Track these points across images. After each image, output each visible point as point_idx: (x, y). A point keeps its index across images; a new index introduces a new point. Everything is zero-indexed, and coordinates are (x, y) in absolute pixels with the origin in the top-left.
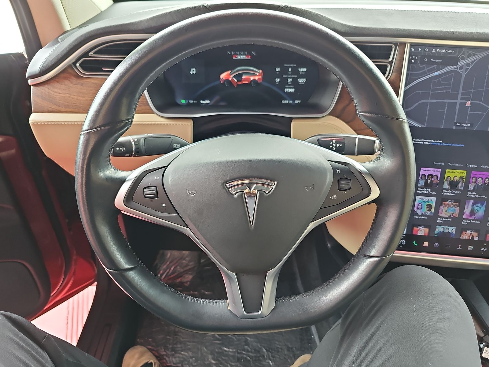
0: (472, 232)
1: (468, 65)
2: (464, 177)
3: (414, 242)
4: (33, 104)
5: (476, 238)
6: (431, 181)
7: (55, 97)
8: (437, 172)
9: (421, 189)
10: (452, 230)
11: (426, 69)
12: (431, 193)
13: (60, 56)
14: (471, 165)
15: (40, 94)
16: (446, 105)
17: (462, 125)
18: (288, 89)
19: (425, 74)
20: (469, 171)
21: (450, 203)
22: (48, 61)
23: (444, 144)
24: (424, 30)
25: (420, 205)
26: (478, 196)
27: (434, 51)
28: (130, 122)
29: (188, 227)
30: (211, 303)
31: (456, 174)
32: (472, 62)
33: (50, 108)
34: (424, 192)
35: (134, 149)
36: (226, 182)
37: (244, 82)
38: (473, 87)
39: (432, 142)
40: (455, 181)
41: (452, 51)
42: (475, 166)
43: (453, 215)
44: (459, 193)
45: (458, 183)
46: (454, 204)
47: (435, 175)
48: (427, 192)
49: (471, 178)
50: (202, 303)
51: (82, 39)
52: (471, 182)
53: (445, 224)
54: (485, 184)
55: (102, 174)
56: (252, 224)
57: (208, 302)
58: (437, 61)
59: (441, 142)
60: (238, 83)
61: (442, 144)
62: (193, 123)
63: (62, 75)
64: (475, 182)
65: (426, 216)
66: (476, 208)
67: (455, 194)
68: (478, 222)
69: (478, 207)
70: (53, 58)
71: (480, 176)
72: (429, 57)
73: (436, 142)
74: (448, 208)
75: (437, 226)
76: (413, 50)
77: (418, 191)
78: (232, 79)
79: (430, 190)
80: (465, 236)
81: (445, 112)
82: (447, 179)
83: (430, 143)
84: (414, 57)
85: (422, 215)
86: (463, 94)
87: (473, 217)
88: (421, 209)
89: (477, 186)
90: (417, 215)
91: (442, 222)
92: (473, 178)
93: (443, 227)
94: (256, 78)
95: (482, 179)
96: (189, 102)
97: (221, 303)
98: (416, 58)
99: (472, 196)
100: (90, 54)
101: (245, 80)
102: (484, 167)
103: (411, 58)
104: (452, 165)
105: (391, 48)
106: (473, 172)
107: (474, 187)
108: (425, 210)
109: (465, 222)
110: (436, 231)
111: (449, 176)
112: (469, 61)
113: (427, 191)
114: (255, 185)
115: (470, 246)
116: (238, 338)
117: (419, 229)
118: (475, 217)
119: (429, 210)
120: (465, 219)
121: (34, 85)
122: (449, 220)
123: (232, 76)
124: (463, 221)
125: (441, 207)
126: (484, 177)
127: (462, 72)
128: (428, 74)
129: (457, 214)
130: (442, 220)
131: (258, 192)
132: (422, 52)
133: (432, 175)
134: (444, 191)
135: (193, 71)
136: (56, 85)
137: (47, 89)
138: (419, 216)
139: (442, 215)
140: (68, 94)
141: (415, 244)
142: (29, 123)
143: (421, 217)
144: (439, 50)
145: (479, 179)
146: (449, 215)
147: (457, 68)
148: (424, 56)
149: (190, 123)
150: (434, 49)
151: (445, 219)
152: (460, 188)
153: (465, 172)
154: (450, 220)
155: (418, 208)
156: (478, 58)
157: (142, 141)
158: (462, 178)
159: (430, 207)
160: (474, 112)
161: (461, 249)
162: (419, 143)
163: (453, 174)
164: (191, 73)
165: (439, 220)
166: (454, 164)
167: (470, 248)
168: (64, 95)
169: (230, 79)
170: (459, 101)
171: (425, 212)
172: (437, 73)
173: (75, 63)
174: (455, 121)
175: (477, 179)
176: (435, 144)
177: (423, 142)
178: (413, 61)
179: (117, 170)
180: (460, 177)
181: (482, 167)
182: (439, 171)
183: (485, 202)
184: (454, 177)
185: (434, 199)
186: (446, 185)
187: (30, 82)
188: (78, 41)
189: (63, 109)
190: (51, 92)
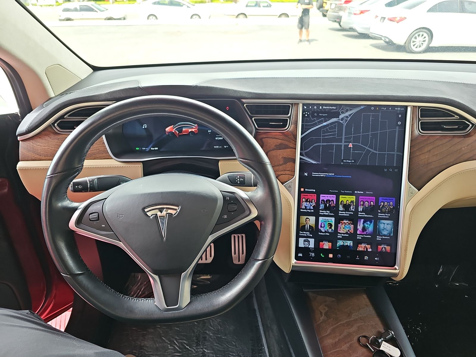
0: (366, 245)
1: (347, 117)
2: (354, 201)
3: (321, 254)
4: (20, 154)
5: (370, 250)
6: (329, 204)
7: (38, 149)
8: (333, 198)
9: (322, 211)
10: (350, 243)
11: (316, 121)
12: (330, 214)
13: (42, 120)
14: (358, 192)
15: (26, 147)
16: (334, 147)
17: (347, 161)
18: (218, 138)
19: (315, 125)
20: (357, 196)
21: (346, 222)
22: (33, 123)
23: (336, 176)
24: (309, 94)
25: (323, 224)
26: (367, 216)
27: (321, 108)
28: (80, 169)
29: (121, 242)
30: (143, 300)
31: (347, 199)
32: (350, 115)
33: (33, 157)
34: (325, 213)
35: (89, 187)
36: (144, 208)
37: (184, 133)
38: (353, 133)
39: (327, 175)
40: (348, 204)
41: (334, 108)
42: (361, 192)
43: (349, 231)
44: (352, 214)
45: (350, 206)
46: (349, 222)
47: (331, 200)
48: (327, 214)
49: (360, 202)
50: (135, 300)
51: (59, 107)
52: (359, 205)
53: (344, 238)
54: (371, 206)
55: (60, 205)
56: (164, 237)
57: (140, 300)
58: (324, 115)
59: (334, 174)
60: (179, 134)
61: (334, 176)
62: (142, 165)
63: (44, 133)
64: (363, 205)
65: (328, 232)
66: (366, 225)
67: (349, 215)
68: (369, 236)
69: (368, 224)
70: (37, 121)
71: (367, 200)
72: (318, 113)
73: (329, 175)
74: (345, 225)
75: (338, 241)
76: (305, 107)
77: (320, 213)
78: (175, 132)
79: (329, 212)
80: (361, 248)
81: (334, 152)
82: (341, 203)
83: (325, 176)
84: (306, 113)
85: (325, 232)
86: (345, 138)
87: (365, 233)
88: (324, 227)
89: (364, 208)
90: (321, 232)
91: (341, 237)
92: (361, 201)
93: (343, 241)
94: (193, 130)
95: (368, 202)
96: (142, 149)
97: (150, 300)
98: (308, 113)
99: (362, 216)
100: (65, 117)
101: (185, 131)
102: (368, 193)
103: (304, 113)
104: (343, 192)
105: (290, 106)
106: (360, 197)
107: (363, 208)
108: (327, 228)
109: (359, 237)
110: (337, 245)
111: (342, 201)
112: (347, 114)
113: (327, 212)
114: (165, 209)
115: (366, 257)
116: (196, 350)
117: (324, 244)
118: (367, 233)
119: (330, 228)
120: (359, 235)
121: (22, 141)
122: (346, 235)
123: (174, 129)
124: (358, 236)
125: (339, 225)
126: (369, 200)
127: (343, 122)
128: (318, 124)
129: (352, 231)
130: (341, 236)
131: (167, 214)
132: (313, 109)
133: (329, 200)
134: (340, 212)
135: (145, 126)
136: (39, 140)
137: (31, 143)
138: (323, 233)
139: (340, 232)
140: (47, 146)
141: (322, 256)
142: (17, 168)
143: (325, 234)
144: (324, 107)
145: (366, 202)
146: (346, 232)
147: (339, 120)
148: (314, 112)
149: (141, 165)
150: (321, 107)
151: (343, 235)
152: (352, 210)
153: (354, 197)
154: (348, 235)
155: (321, 227)
156: (354, 112)
157: (96, 181)
158: (352, 202)
159: (330, 225)
160: (356, 152)
161: (359, 259)
162: (317, 175)
163: (345, 199)
164: (143, 127)
165: (339, 236)
166: (345, 191)
167: (366, 258)
168: (44, 147)
169: (173, 131)
170: (343, 144)
171: (327, 230)
172: (325, 124)
173: (53, 124)
174: (342, 159)
175: (364, 202)
176: (329, 176)
177: (320, 175)
178: (306, 115)
179: (72, 202)
180: (351, 201)
181: (367, 192)
182: (334, 197)
183: (373, 220)
184: (346, 202)
185: (333, 219)
186: (341, 208)
187: (19, 138)
188: (56, 108)
189: (43, 158)
190: (35, 145)
